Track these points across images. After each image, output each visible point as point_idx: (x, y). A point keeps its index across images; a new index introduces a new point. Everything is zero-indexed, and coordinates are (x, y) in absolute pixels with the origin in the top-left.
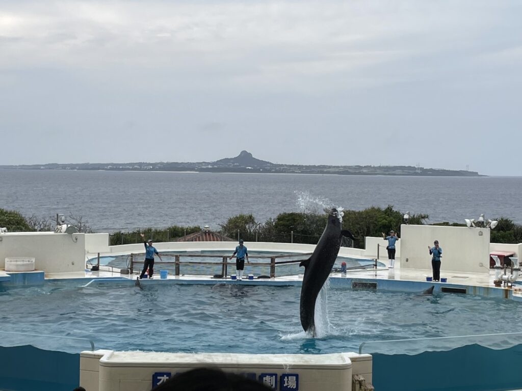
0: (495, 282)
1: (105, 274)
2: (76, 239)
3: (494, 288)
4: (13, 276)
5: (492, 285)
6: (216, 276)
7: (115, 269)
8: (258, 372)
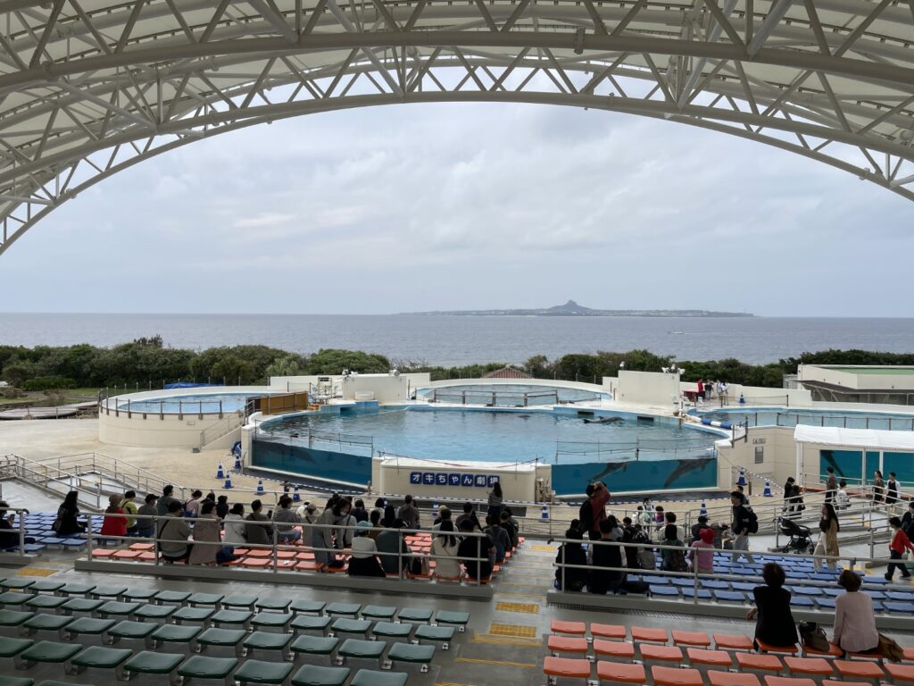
0: (675, 413)
1: (418, 403)
3: (673, 418)
4: (358, 404)
5: (672, 415)
6: (489, 405)
7: (425, 399)
8: (475, 474)
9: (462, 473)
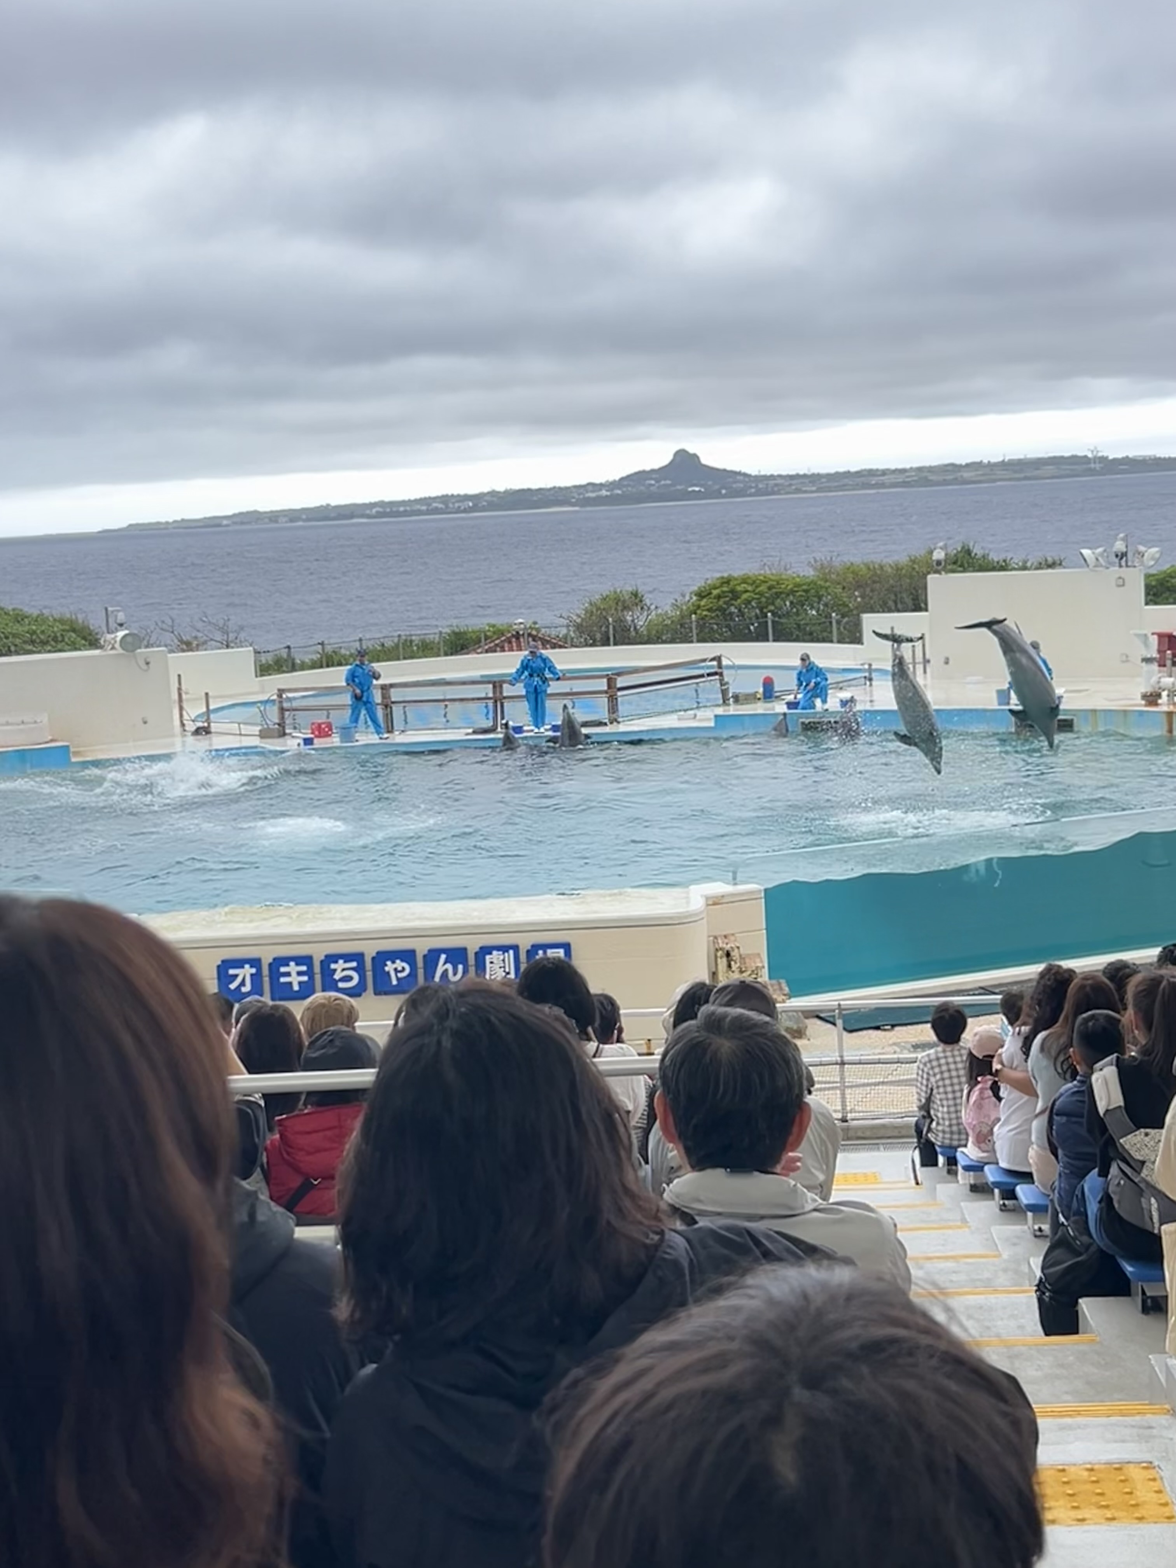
0: (1144, 696)
2: (148, 663)
3: (1141, 713)
5: (1139, 704)
6: (480, 729)
7: (245, 729)
8: (473, 945)
9: (422, 947)
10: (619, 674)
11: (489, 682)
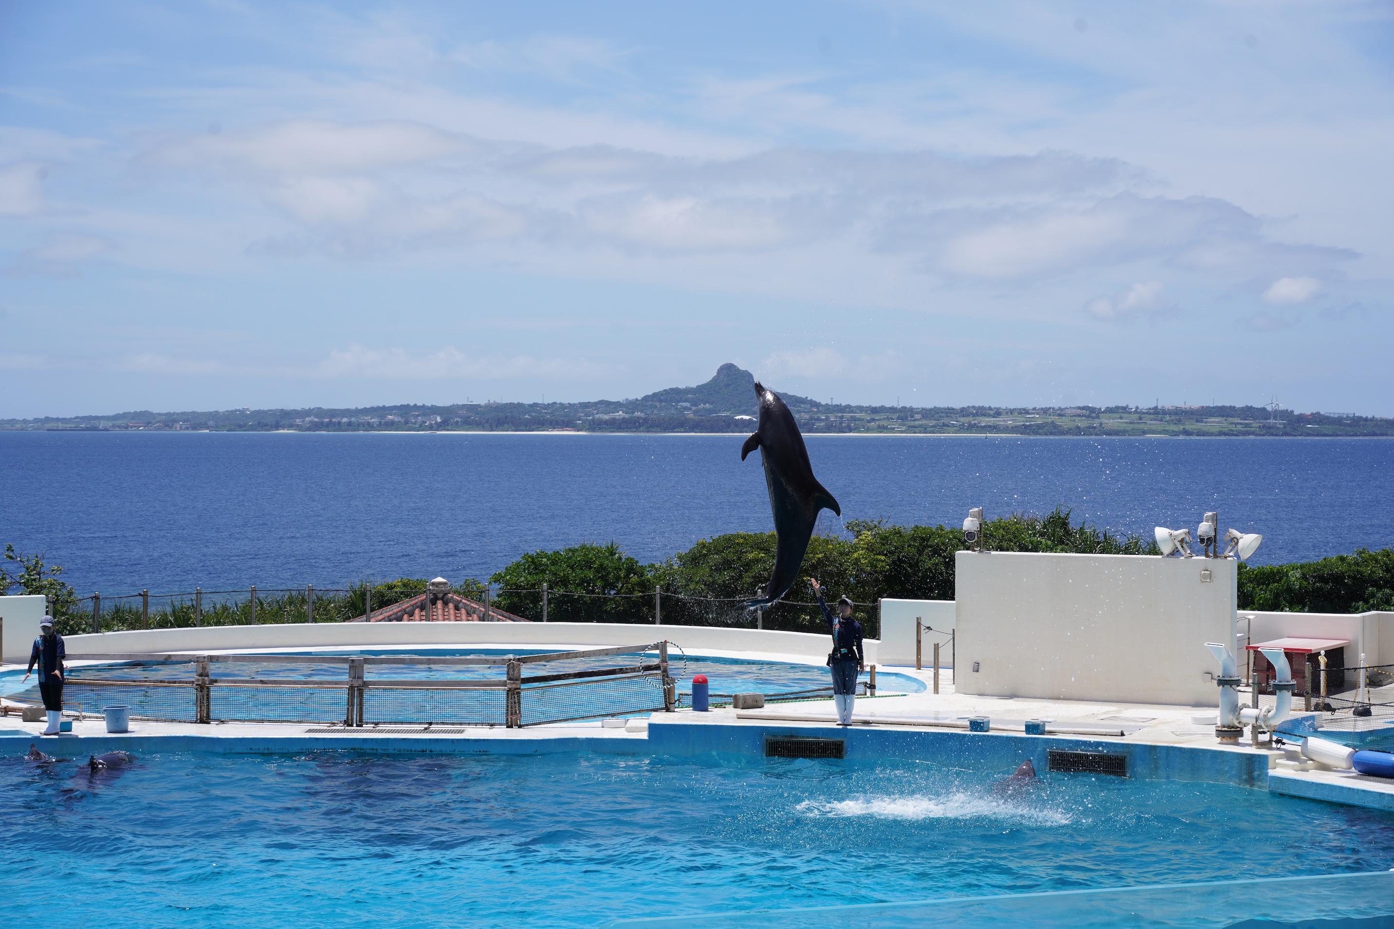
0: (1220, 731)
3: (1214, 751)
5: (1210, 741)
10: (524, 661)
11: (345, 661)
